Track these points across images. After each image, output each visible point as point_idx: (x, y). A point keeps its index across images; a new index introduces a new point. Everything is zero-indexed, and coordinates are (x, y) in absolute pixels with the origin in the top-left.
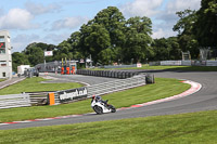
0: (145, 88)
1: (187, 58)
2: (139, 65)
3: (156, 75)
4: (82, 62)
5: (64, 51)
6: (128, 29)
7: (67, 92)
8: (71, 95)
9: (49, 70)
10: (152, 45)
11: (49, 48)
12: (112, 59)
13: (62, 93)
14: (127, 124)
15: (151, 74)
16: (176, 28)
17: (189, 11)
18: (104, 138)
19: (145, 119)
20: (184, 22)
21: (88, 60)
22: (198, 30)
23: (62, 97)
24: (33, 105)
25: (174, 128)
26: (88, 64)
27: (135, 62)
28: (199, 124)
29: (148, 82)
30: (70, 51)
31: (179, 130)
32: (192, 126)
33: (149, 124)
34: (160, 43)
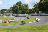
0: (27, 20)
1: (36, 13)
2: (26, 14)
3: (30, 17)
4: (13, 13)
5: (9, 11)
6: (23, 6)
7: (10, 20)
8: (11, 21)
9: (6, 15)
10: (29, 10)
11: (6, 10)
12: (19, 13)
13: (9, 20)
14: (25, 27)
15: (29, 17)
16: (34, 6)
17: (37, 3)
18: (20, 30)
19: (28, 26)
20: (36, 5)
21: (14, 13)
22: (39, 7)
23: (9, 21)
24: (3, 23)
25: (35, 29)
26: (14, 14)
27: (25, 14)
28: (40, 28)
29: (28, 18)
30: (10, 11)
31: (36, 29)
32: (39, 28)
33: (30, 28)
34: (30, 10)
